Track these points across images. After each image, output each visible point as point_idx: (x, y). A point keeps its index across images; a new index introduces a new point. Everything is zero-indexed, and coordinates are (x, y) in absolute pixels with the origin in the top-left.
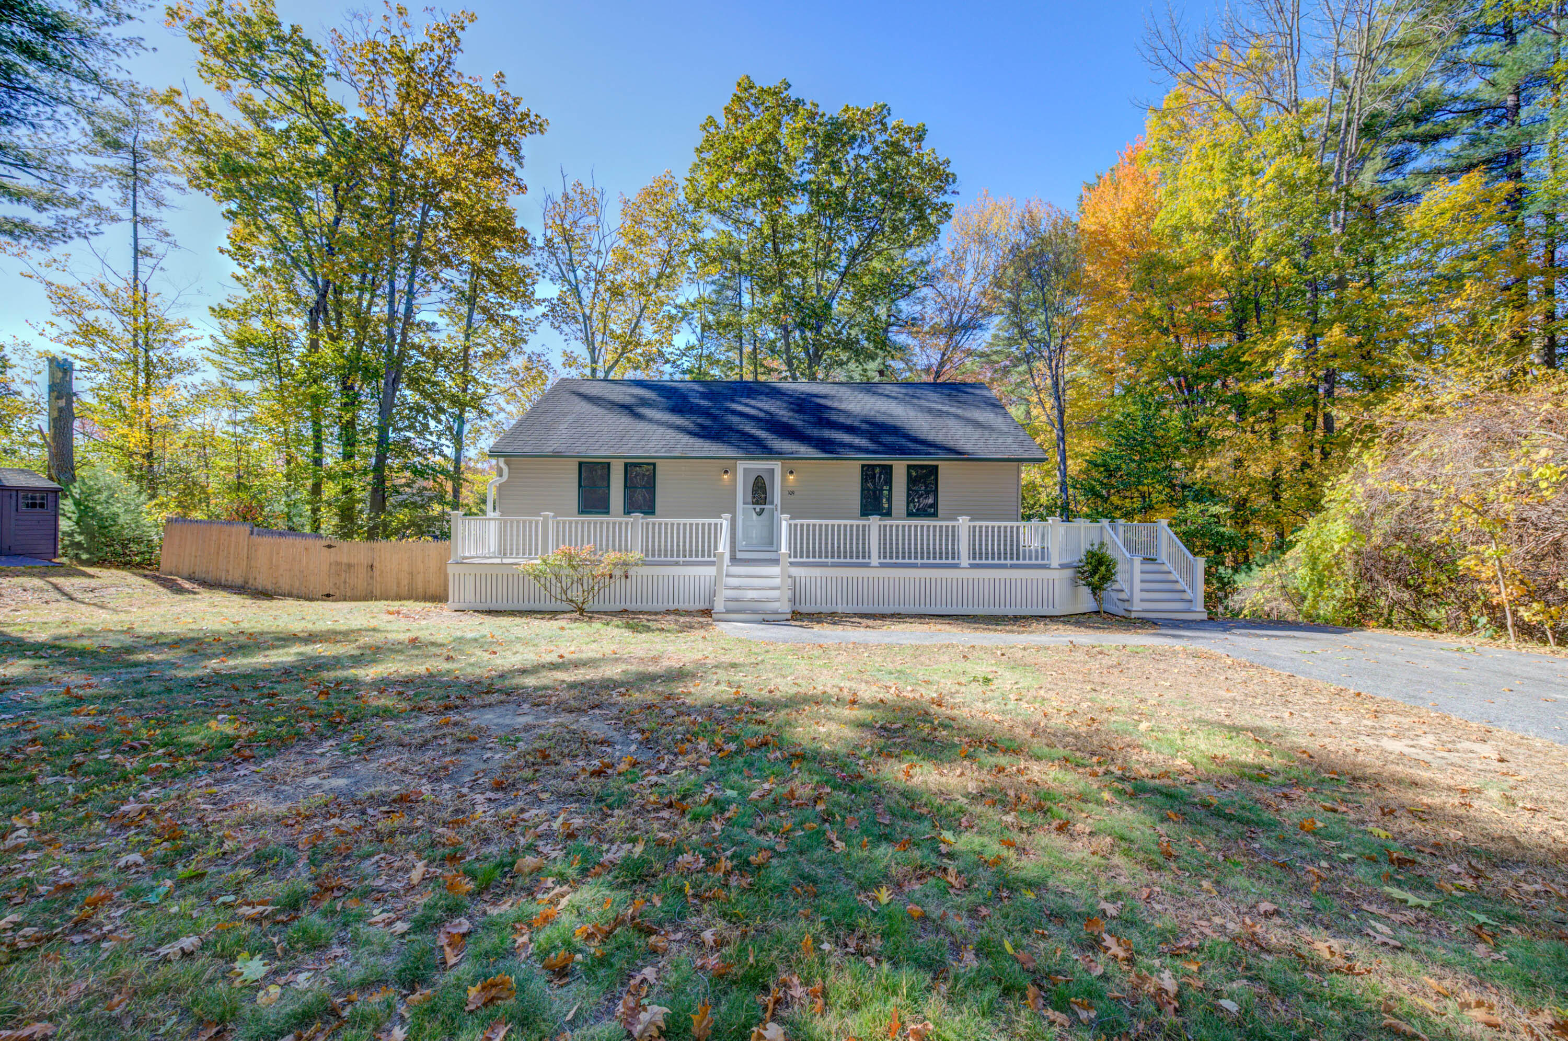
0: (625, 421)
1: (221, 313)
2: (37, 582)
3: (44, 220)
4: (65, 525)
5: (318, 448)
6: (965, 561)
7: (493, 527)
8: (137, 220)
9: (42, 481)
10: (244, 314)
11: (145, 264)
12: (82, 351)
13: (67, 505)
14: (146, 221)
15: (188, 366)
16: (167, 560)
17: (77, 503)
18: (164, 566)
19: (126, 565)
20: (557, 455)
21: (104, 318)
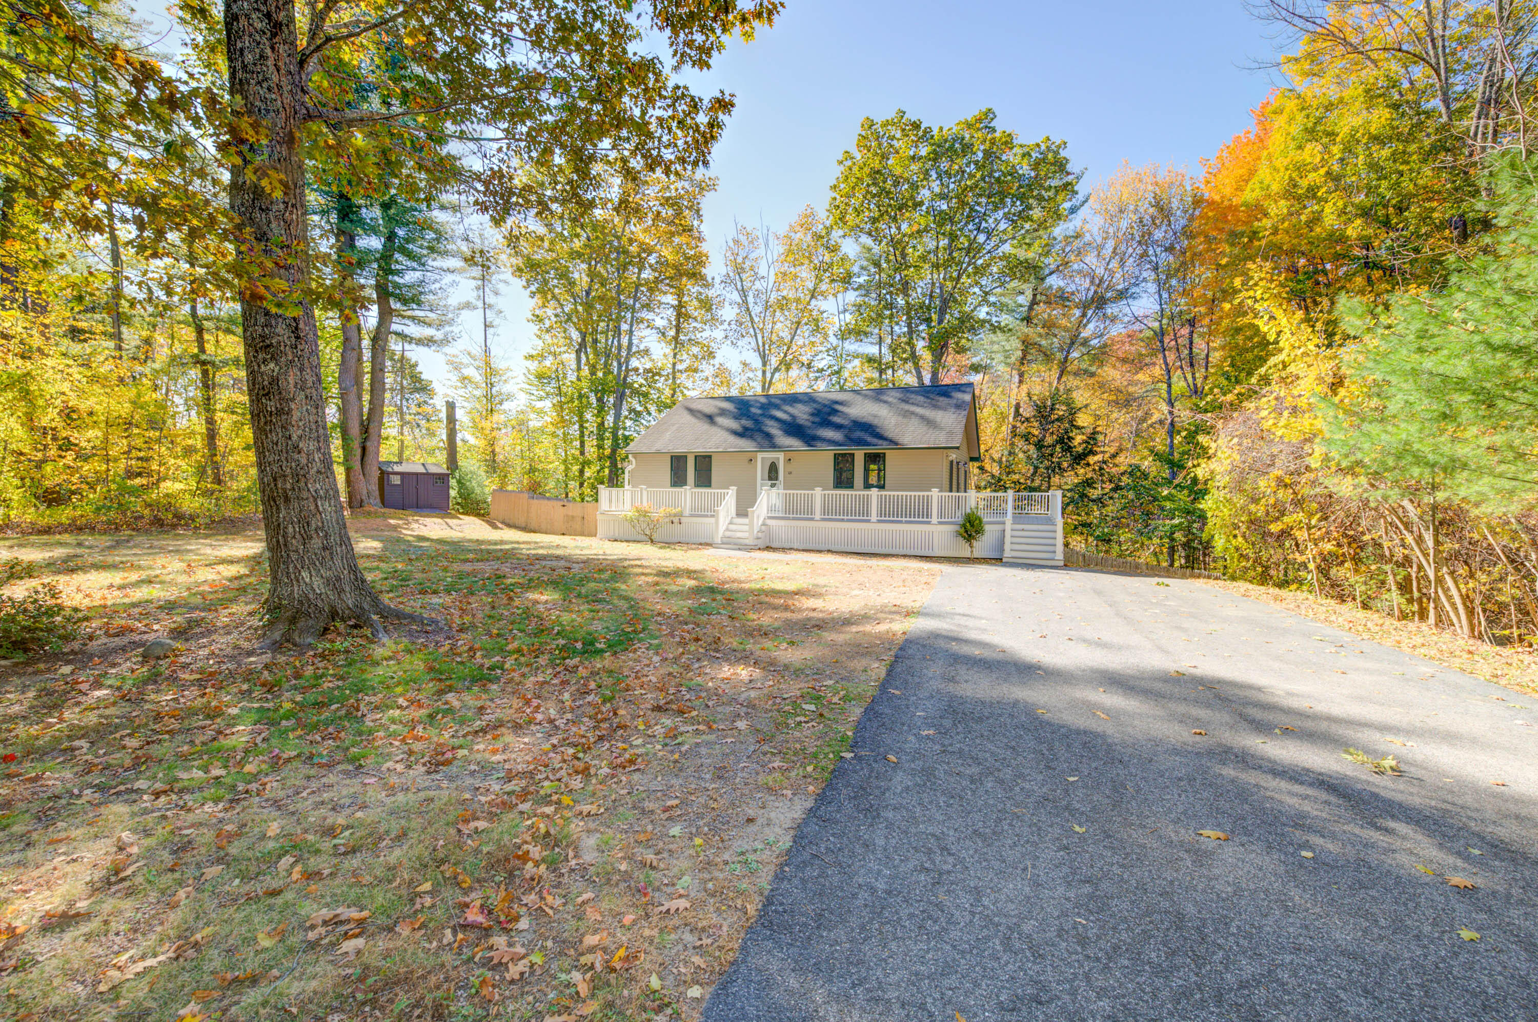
0: (704, 426)
1: (531, 357)
2: (439, 520)
3: (439, 335)
4: (453, 493)
5: (582, 444)
6: (874, 518)
7: (628, 495)
8: (486, 306)
9: (443, 469)
10: (542, 357)
11: (490, 331)
12: (461, 392)
13: (453, 482)
14: (490, 306)
15: (510, 397)
16: (493, 513)
17: (459, 482)
18: (492, 515)
19: (478, 515)
20: (658, 453)
21: (470, 372)
